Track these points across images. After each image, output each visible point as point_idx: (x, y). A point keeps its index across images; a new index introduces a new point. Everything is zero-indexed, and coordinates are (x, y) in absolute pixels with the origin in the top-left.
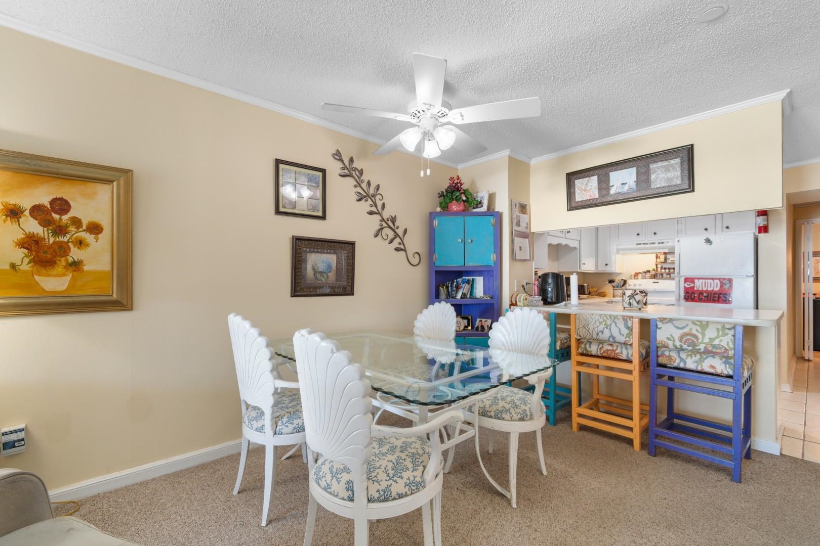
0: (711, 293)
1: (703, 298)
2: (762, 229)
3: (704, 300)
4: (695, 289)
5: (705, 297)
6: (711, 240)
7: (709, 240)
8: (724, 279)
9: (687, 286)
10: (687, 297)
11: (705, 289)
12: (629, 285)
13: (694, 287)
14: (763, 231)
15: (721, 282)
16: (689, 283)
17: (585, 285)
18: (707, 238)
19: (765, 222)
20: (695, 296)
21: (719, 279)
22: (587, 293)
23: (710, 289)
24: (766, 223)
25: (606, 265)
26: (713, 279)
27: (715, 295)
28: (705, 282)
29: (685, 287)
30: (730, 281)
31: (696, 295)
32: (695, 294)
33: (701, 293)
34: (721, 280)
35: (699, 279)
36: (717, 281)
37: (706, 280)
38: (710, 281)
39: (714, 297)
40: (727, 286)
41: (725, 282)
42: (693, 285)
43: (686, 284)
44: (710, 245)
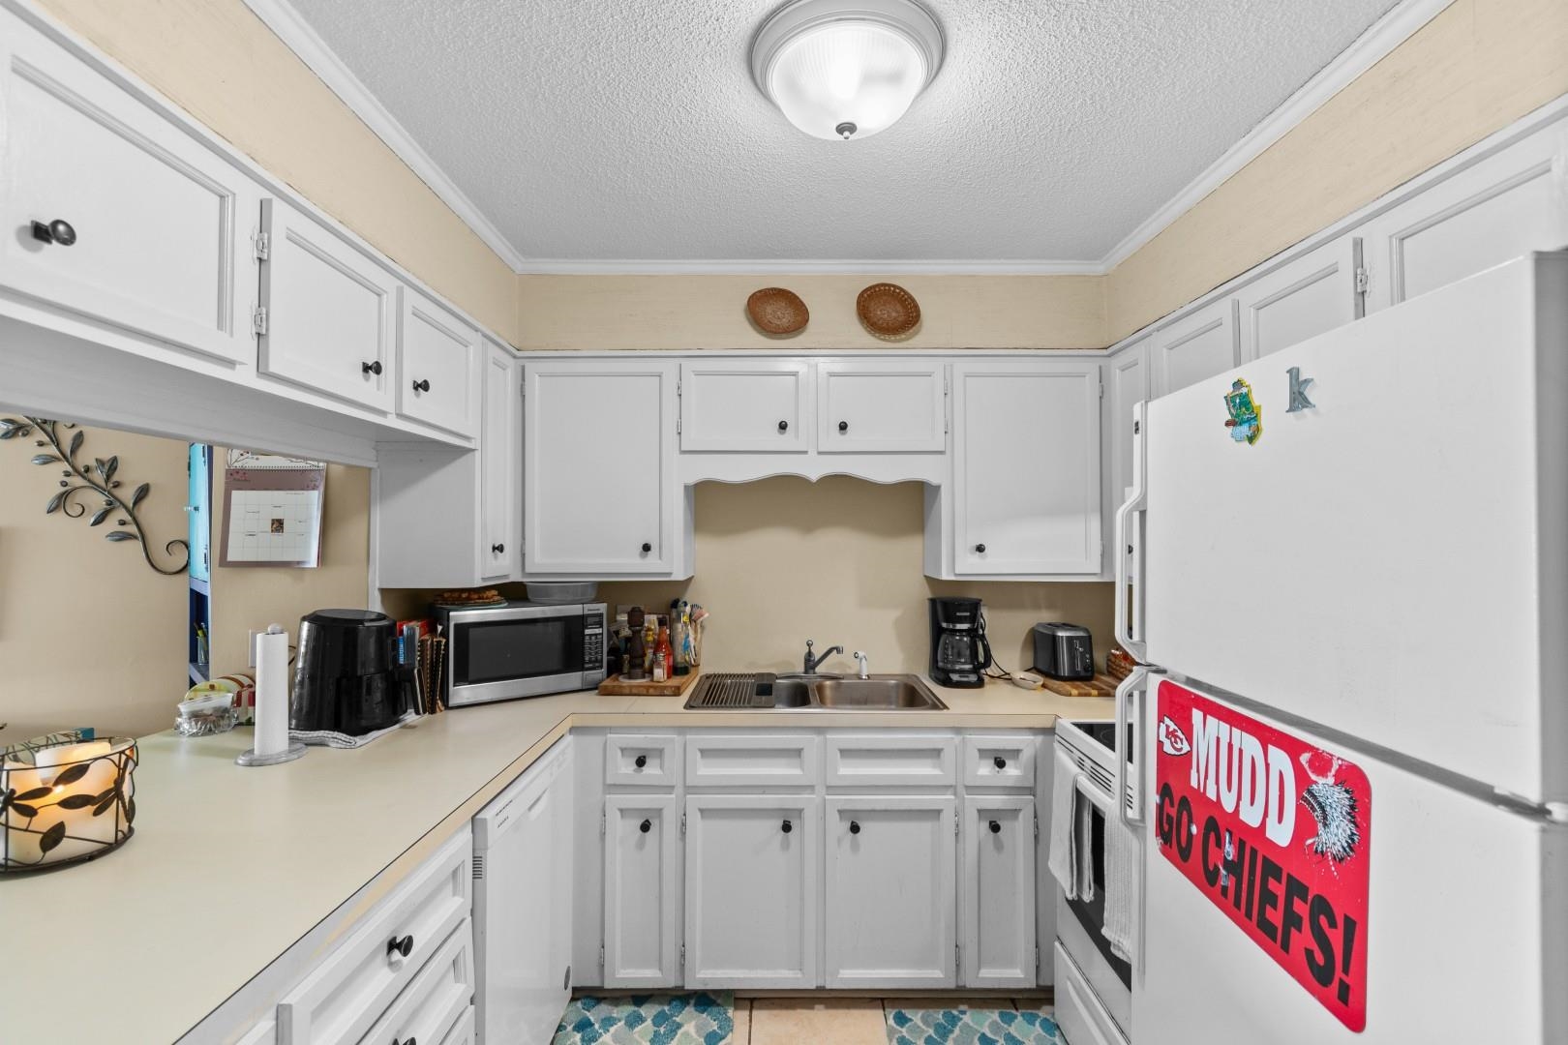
0: (1254, 852)
1: (1223, 872)
3: (1225, 889)
4: (1193, 782)
5: (1227, 864)
7: (1246, 403)
8: (1321, 763)
9: (1168, 748)
10: (1165, 827)
11: (1228, 803)
13: (1188, 759)
15: (1302, 780)
16: (1173, 727)
20: (1191, 835)
21: (1293, 747)
22: (1064, 672)
23: (1251, 817)
26: (1267, 737)
27: (1272, 884)
28: (1230, 746)
31: (1194, 829)
32: (1190, 822)
33: (1218, 823)
34: (1305, 758)
35: (1210, 709)
36: (1279, 759)
37: (1236, 732)
38: (1251, 745)
39: (1269, 898)
40: (1335, 835)
41: (1324, 786)
42: (1186, 748)
43: (1163, 727)
44: (1251, 439)
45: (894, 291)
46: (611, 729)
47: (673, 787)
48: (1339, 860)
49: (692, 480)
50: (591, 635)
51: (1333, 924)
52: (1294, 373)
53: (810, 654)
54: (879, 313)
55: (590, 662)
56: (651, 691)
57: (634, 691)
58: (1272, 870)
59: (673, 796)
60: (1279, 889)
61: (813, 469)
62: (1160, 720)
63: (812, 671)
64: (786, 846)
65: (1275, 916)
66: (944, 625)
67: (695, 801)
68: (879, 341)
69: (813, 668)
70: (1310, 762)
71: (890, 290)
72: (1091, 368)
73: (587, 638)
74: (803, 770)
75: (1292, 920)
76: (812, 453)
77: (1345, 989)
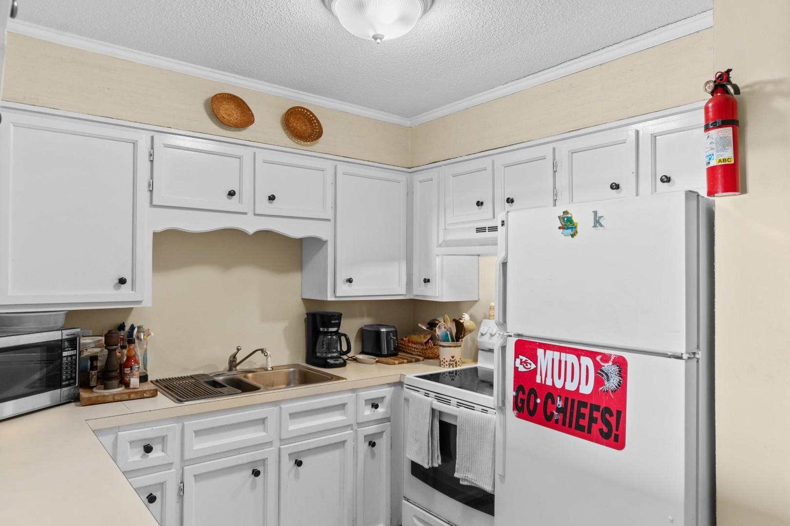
0: (573, 401)
1: (556, 413)
2: (719, 175)
3: (557, 421)
4: (538, 380)
5: (558, 410)
6: (575, 220)
7: (570, 220)
8: (606, 358)
9: (521, 369)
10: (520, 405)
11: (559, 384)
12: (482, 335)
13: (535, 371)
14: (720, 187)
15: (597, 366)
16: (524, 359)
17: (383, 330)
18: (566, 213)
19: (724, 149)
20: (536, 403)
21: (592, 355)
22: (385, 352)
23: (571, 387)
24: (729, 154)
25: (427, 281)
26: (578, 353)
27: (583, 410)
28: (560, 361)
29: (516, 369)
30: (622, 364)
31: (538, 401)
32: (536, 398)
33: (550, 393)
34: (598, 358)
35: (546, 347)
36: (586, 361)
37: (563, 355)
38: (571, 358)
39: (581, 416)
40: (612, 383)
41: (608, 367)
42: (533, 366)
43: (518, 361)
44: (573, 236)
45: (306, 113)
46: (119, 428)
47: (172, 464)
48: (614, 391)
49: (160, 228)
50: (67, 357)
51: (611, 415)
52: (595, 213)
53: (234, 356)
54: (295, 124)
55: (67, 380)
56: (132, 396)
57: (117, 398)
58: (583, 404)
59: (174, 470)
60: (586, 411)
61: (251, 226)
62: (516, 357)
63: (234, 369)
64: (254, 486)
65: (584, 422)
66: (321, 329)
67: (190, 470)
68: (294, 144)
69: (235, 366)
70: (601, 359)
71: (303, 111)
72: (403, 178)
73: (65, 359)
74: (267, 433)
75: (592, 420)
76: (251, 214)
77: (617, 436)
